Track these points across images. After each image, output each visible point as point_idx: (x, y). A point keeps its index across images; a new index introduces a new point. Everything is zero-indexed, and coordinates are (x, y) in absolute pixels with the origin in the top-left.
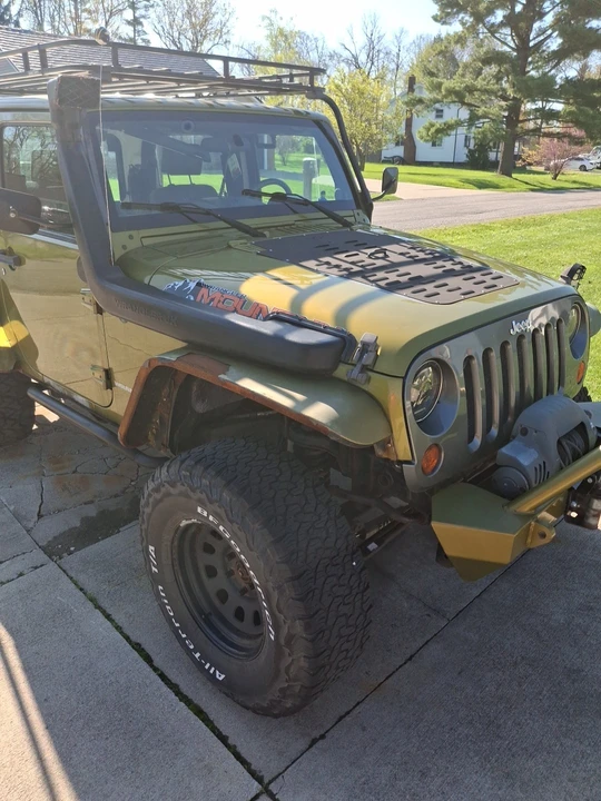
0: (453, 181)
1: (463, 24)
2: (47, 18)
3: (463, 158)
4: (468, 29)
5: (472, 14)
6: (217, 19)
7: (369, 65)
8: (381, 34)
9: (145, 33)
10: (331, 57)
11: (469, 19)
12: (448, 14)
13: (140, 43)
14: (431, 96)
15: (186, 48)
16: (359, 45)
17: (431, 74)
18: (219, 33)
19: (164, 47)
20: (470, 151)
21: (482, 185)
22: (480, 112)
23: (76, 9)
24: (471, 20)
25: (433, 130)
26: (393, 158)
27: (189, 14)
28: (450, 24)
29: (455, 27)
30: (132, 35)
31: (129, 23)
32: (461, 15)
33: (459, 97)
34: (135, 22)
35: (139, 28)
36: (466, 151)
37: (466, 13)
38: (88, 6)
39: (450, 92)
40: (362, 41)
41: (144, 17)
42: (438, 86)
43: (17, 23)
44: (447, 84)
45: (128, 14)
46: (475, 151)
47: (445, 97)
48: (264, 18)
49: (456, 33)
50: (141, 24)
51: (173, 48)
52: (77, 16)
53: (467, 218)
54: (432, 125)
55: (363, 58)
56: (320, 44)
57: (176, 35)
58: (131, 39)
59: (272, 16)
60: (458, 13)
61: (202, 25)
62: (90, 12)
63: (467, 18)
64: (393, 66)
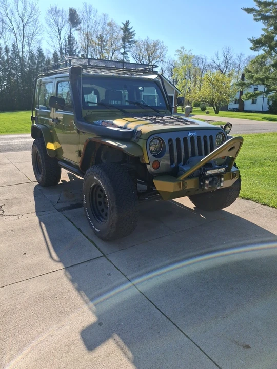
0: (257, 118)
1: (265, 51)
2: (90, 53)
3: (266, 109)
4: (266, 53)
5: (268, 46)
6: (159, 51)
7: (225, 69)
8: (231, 56)
9: (128, 58)
10: (209, 66)
11: (267, 49)
12: (257, 47)
13: (125, 61)
14: (249, 82)
15: (145, 63)
16: (221, 60)
17: (250, 72)
18: (160, 57)
19: (136, 62)
20: (270, 106)
21: (271, 120)
22: (272, 88)
23: (101, 49)
24: (268, 48)
25: (249, 95)
26: (233, 109)
27: (147, 49)
28: (258, 51)
29: (261, 52)
30: (122, 58)
31: (122, 54)
32: (263, 47)
33: (262, 81)
34: (124, 53)
35: (126, 56)
36: (268, 106)
37: (265, 46)
38: (106, 48)
39: (258, 79)
40: (222, 59)
41: (128, 51)
42: (252, 77)
43: (78, 56)
44: (256, 76)
45: (122, 51)
46: (272, 106)
47: (255, 81)
48: (178, 51)
49: (262, 55)
50: (127, 54)
51: (140, 63)
52: (101, 52)
53: (256, 131)
54: (248, 93)
55: (223, 66)
56: (204, 61)
57: (141, 58)
58: (122, 60)
59: (182, 50)
60: (262, 46)
61: (152, 54)
62: (107, 50)
63: (266, 48)
64: (237, 70)
